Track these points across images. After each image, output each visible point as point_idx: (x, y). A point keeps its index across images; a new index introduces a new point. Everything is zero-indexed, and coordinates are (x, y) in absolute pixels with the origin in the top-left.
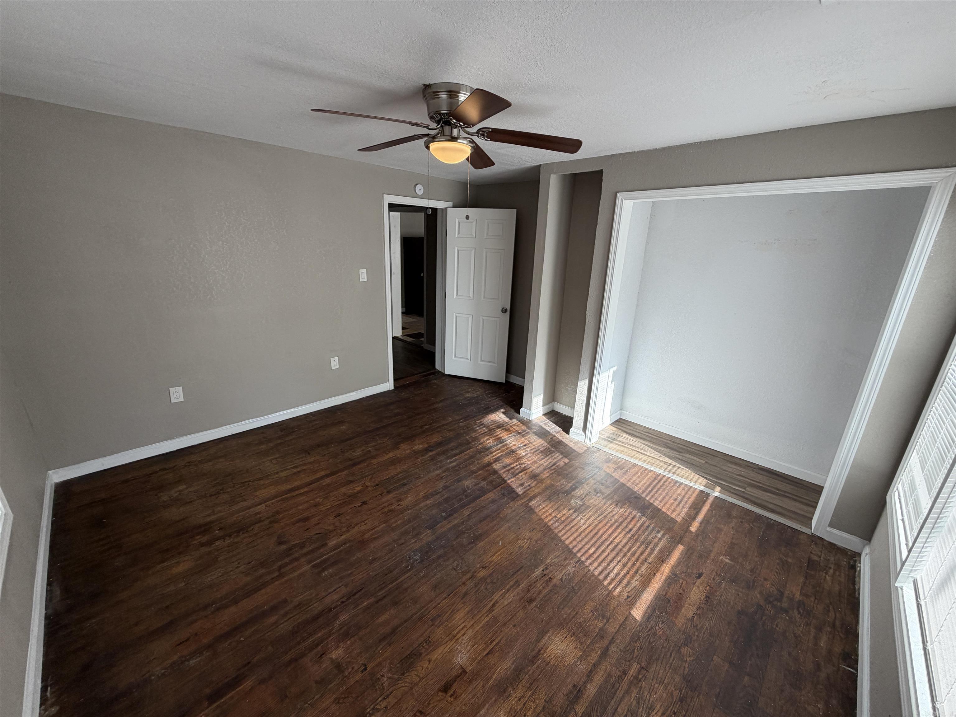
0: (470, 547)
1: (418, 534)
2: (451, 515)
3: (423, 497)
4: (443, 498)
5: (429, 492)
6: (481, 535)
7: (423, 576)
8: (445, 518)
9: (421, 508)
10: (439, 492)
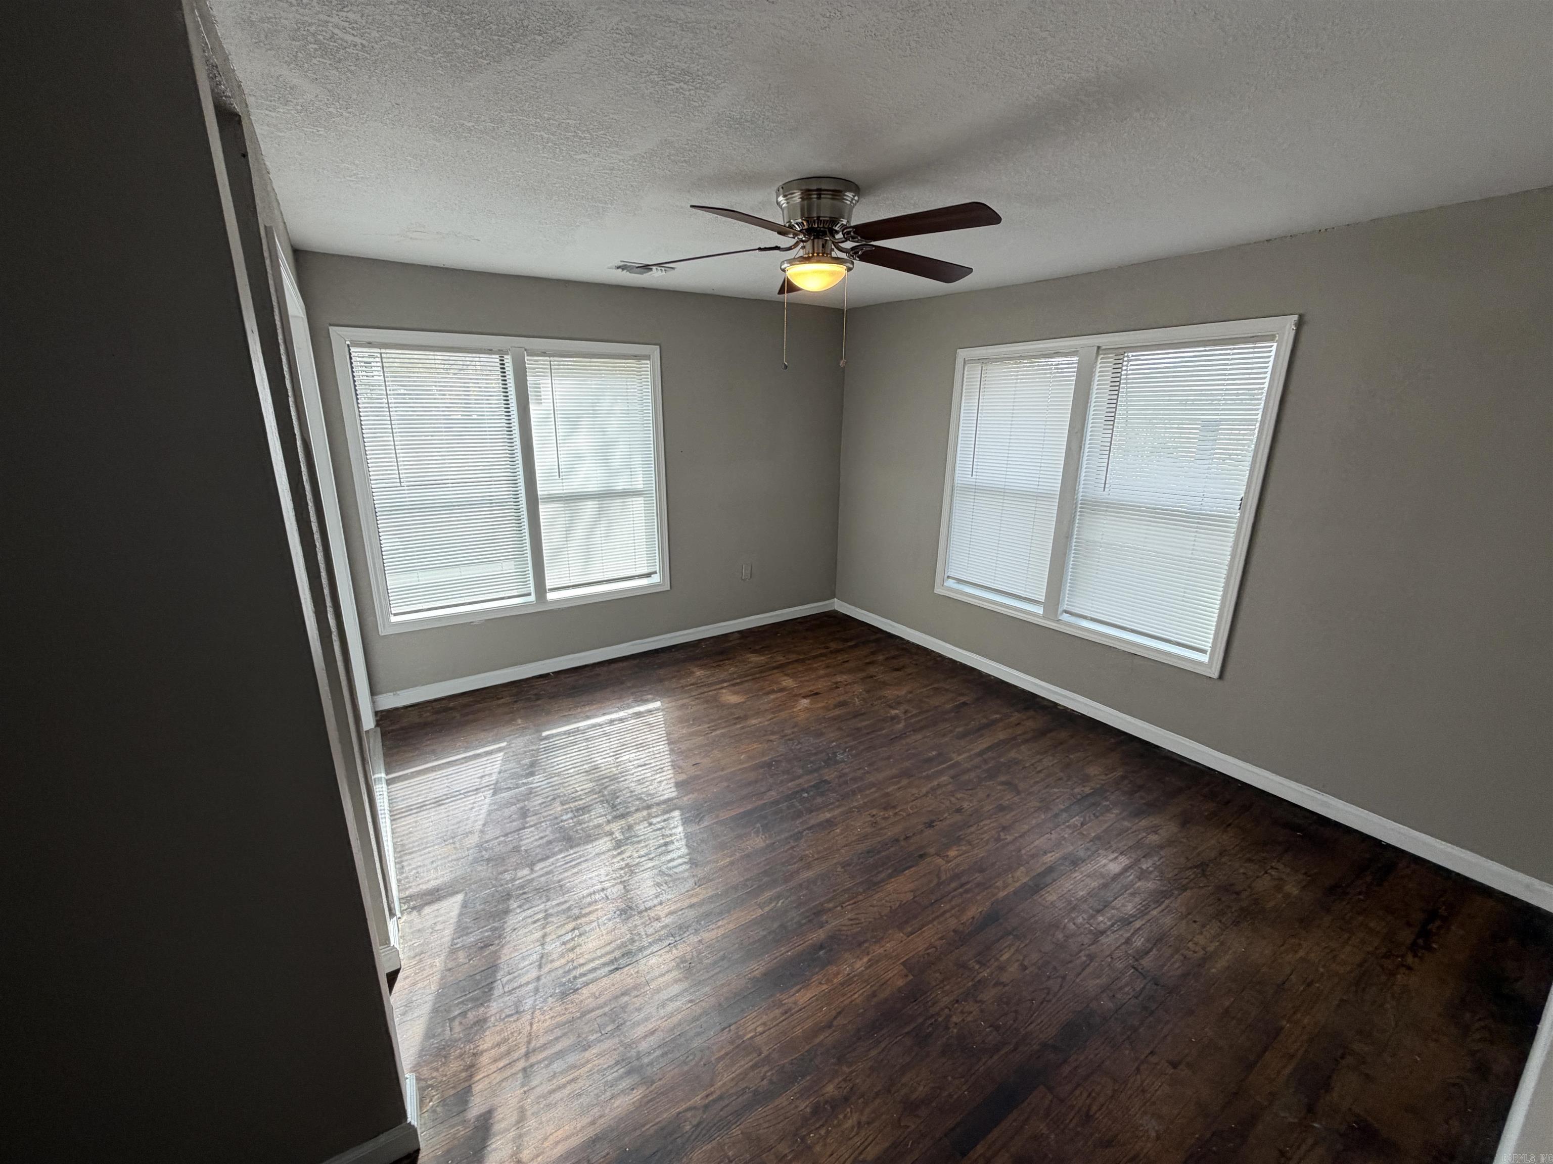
0: (779, 758)
1: (840, 777)
2: (797, 792)
3: (836, 825)
4: (804, 818)
5: (826, 832)
6: (762, 767)
7: (833, 742)
8: (803, 790)
9: (838, 807)
10: (808, 829)
